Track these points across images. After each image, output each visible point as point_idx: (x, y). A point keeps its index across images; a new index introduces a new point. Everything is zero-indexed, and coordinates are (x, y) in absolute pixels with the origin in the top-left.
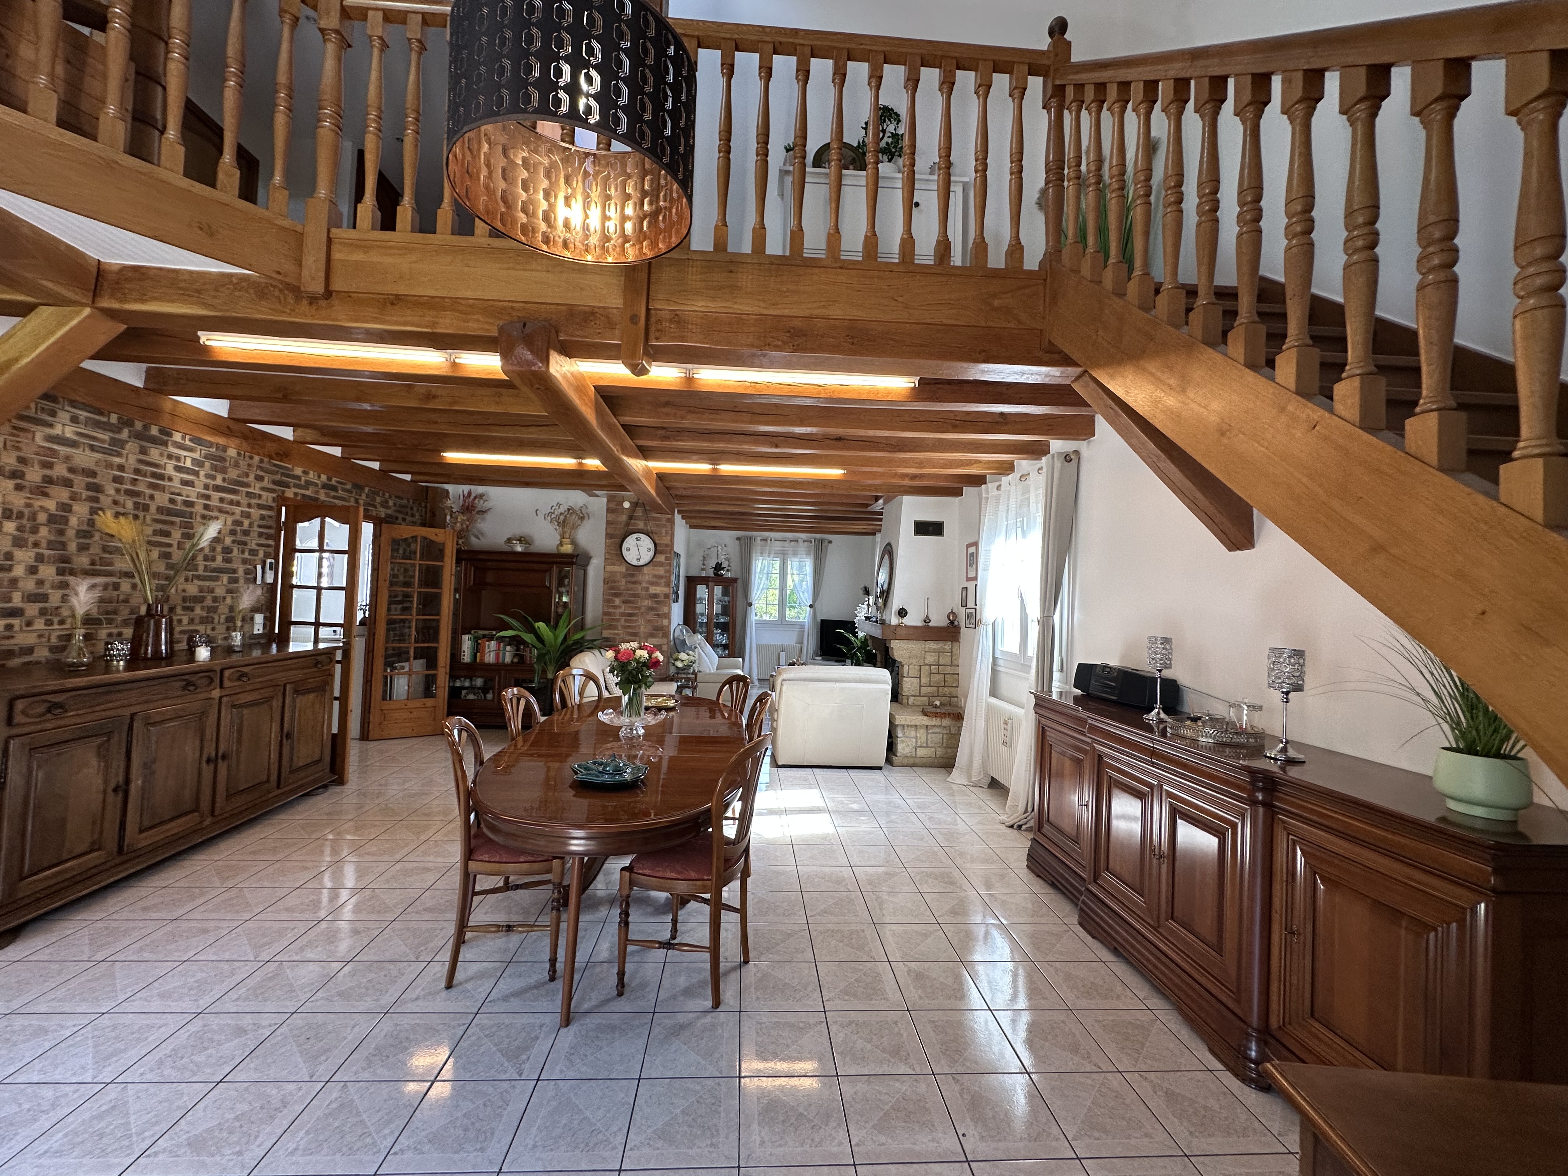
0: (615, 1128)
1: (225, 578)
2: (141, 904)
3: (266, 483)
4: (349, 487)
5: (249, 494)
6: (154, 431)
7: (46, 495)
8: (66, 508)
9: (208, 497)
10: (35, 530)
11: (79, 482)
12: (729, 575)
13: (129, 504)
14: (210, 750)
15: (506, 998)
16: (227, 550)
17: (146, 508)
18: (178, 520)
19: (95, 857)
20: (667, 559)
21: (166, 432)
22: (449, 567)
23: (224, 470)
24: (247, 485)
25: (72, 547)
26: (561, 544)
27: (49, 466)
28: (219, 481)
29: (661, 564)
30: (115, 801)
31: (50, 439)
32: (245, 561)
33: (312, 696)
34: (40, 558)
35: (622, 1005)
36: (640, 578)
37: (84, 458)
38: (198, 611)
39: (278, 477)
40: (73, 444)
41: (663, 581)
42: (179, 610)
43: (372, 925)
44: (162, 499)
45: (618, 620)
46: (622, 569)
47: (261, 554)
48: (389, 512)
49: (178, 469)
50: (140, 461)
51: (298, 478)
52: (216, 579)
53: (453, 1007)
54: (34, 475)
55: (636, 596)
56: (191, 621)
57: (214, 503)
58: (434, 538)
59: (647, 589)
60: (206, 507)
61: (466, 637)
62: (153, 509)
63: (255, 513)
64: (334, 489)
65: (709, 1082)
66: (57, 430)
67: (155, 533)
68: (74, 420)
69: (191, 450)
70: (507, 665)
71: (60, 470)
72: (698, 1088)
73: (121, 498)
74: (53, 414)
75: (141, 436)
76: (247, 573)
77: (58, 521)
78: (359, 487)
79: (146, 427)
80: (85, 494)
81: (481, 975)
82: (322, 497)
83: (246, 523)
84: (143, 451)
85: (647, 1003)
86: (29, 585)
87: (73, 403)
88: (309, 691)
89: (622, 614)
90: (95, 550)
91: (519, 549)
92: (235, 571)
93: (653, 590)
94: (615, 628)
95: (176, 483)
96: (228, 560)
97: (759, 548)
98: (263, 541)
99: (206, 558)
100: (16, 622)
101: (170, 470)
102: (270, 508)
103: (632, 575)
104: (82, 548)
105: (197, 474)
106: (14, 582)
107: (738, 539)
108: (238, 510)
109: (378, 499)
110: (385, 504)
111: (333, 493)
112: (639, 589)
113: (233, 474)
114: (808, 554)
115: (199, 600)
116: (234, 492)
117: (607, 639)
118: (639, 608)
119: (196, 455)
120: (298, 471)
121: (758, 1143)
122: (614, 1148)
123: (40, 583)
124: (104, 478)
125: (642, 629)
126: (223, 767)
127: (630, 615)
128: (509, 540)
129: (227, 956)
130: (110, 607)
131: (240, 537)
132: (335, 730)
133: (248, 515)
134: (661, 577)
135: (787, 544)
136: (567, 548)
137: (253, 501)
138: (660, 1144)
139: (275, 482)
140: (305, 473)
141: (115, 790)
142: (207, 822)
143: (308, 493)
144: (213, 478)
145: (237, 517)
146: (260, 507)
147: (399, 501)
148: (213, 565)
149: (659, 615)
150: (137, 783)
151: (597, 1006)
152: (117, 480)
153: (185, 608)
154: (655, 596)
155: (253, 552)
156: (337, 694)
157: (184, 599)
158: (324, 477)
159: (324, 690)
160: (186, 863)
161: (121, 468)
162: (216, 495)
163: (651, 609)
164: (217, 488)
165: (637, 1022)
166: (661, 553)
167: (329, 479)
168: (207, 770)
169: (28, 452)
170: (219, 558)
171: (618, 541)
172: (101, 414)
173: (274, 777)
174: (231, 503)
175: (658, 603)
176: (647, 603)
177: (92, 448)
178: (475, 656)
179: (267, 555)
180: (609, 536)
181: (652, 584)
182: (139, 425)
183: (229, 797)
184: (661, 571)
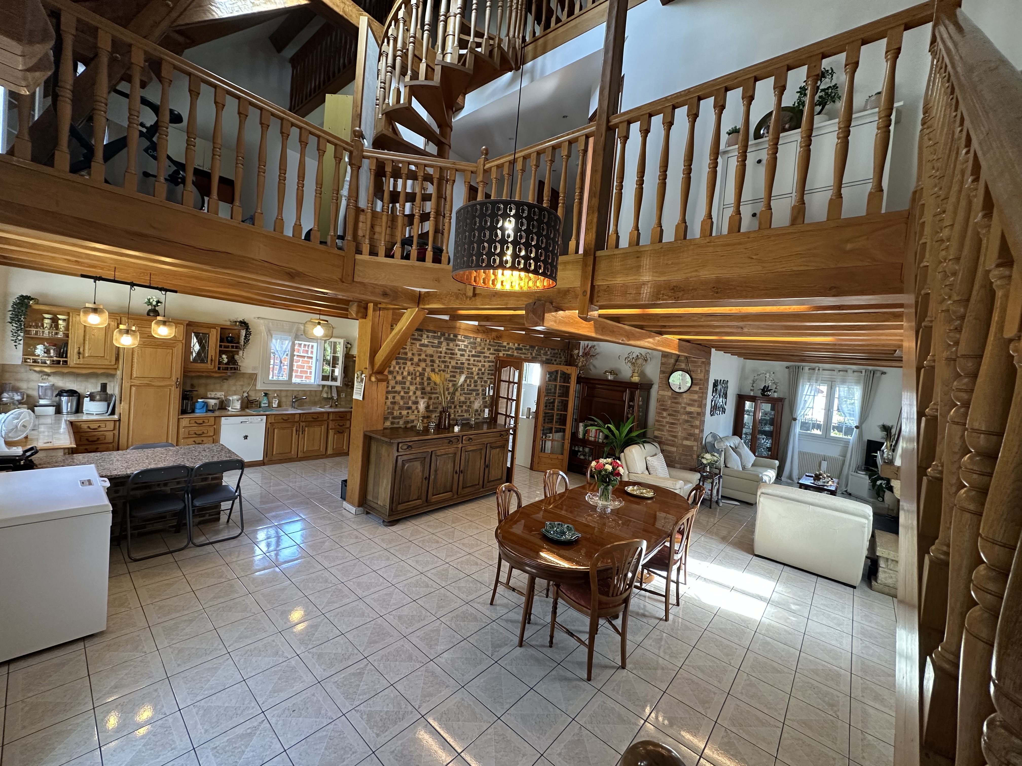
0: (508, 701)
1: (474, 393)
2: (428, 524)
3: (491, 351)
4: (528, 347)
5: (485, 357)
6: (452, 336)
7: (419, 366)
8: (424, 370)
9: (469, 360)
10: (416, 379)
11: (428, 359)
12: (776, 395)
13: (443, 366)
14: (457, 468)
15: (507, 621)
16: (476, 382)
17: (448, 367)
18: (458, 371)
19: (419, 502)
20: (700, 389)
21: (456, 336)
22: (573, 385)
23: (475, 348)
24: (484, 353)
25: (426, 384)
26: (632, 377)
27: (420, 355)
28: (473, 353)
29: (696, 392)
30: (425, 482)
31: (421, 345)
32: (482, 386)
33: (498, 450)
34: (417, 389)
35: (548, 651)
36: (680, 400)
37: (430, 351)
38: (464, 407)
39: (496, 348)
40: (427, 346)
41: (696, 404)
42: (458, 407)
43: (483, 564)
44: (453, 363)
45: (664, 426)
46: (669, 393)
47: (489, 382)
48: (548, 357)
49: (459, 350)
50: (447, 349)
51: (505, 347)
52: (471, 394)
53: (488, 613)
54: (416, 359)
55: (678, 412)
56: (462, 411)
57: (471, 362)
58: (566, 371)
59: (685, 408)
60: (469, 364)
61: (581, 424)
62: (450, 367)
63: (487, 364)
64: (521, 349)
65: (558, 711)
66: (423, 342)
67: (451, 376)
68: (428, 337)
69: (463, 341)
70: (600, 443)
71: (423, 356)
72: (552, 710)
73: (440, 364)
74: (422, 336)
75: (448, 339)
76: (483, 391)
77: (422, 375)
78: (532, 347)
79: (449, 335)
80: (430, 364)
81: (505, 606)
82: (515, 354)
83: (483, 369)
84: (448, 345)
85: (558, 658)
86: (413, 398)
87: (428, 331)
88: (496, 447)
89: (667, 423)
90: (432, 384)
91: (610, 377)
92: (478, 390)
93: (689, 409)
94: (663, 431)
95: (459, 356)
96: (476, 386)
97: (806, 376)
98: (490, 377)
99: (468, 386)
100: (410, 411)
101: (457, 351)
102: (493, 362)
103: (675, 398)
104: (429, 384)
105: (465, 351)
106: (410, 397)
107: (787, 367)
108: (480, 364)
109: (542, 352)
110: (545, 354)
111: (520, 352)
112: (679, 408)
113: (479, 349)
114: (857, 382)
115: (464, 403)
116: (479, 356)
117: (656, 437)
118: (678, 420)
119: (466, 343)
120: (505, 344)
121: (558, 752)
122: (503, 708)
123: (416, 397)
124: (435, 358)
125: (680, 434)
126: (461, 475)
127: (672, 424)
128: (606, 372)
129: (438, 555)
130: (436, 406)
131: (481, 376)
132: (509, 465)
133: (484, 366)
134: (695, 401)
135: (835, 373)
136: (636, 379)
137: (486, 360)
138: (519, 720)
139: (495, 350)
140: (508, 344)
141: (426, 478)
142: (455, 497)
143: (509, 353)
144: (471, 351)
145: (480, 367)
146: (489, 362)
147: (553, 351)
148: (470, 388)
149: (692, 426)
150: (432, 477)
151: (538, 646)
152: (440, 357)
153: (460, 406)
154: (690, 413)
155: (486, 382)
156: (510, 449)
157: (460, 402)
158: (516, 345)
159: (504, 447)
160: (447, 511)
161: (441, 353)
162: (472, 359)
163: (687, 421)
164: (473, 356)
165: (548, 663)
166: (696, 384)
167: (519, 345)
168: (456, 477)
169: (415, 351)
170: (473, 385)
171: (667, 375)
172: (435, 333)
173: (481, 483)
174: (478, 361)
175: (692, 417)
176: (685, 417)
177: (433, 346)
178: (584, 435)
179: (491, 383)
180: (662, 372)
181: (689, 405)
182: (447, 335)
183: (463, 488)
184: (696, 397)
